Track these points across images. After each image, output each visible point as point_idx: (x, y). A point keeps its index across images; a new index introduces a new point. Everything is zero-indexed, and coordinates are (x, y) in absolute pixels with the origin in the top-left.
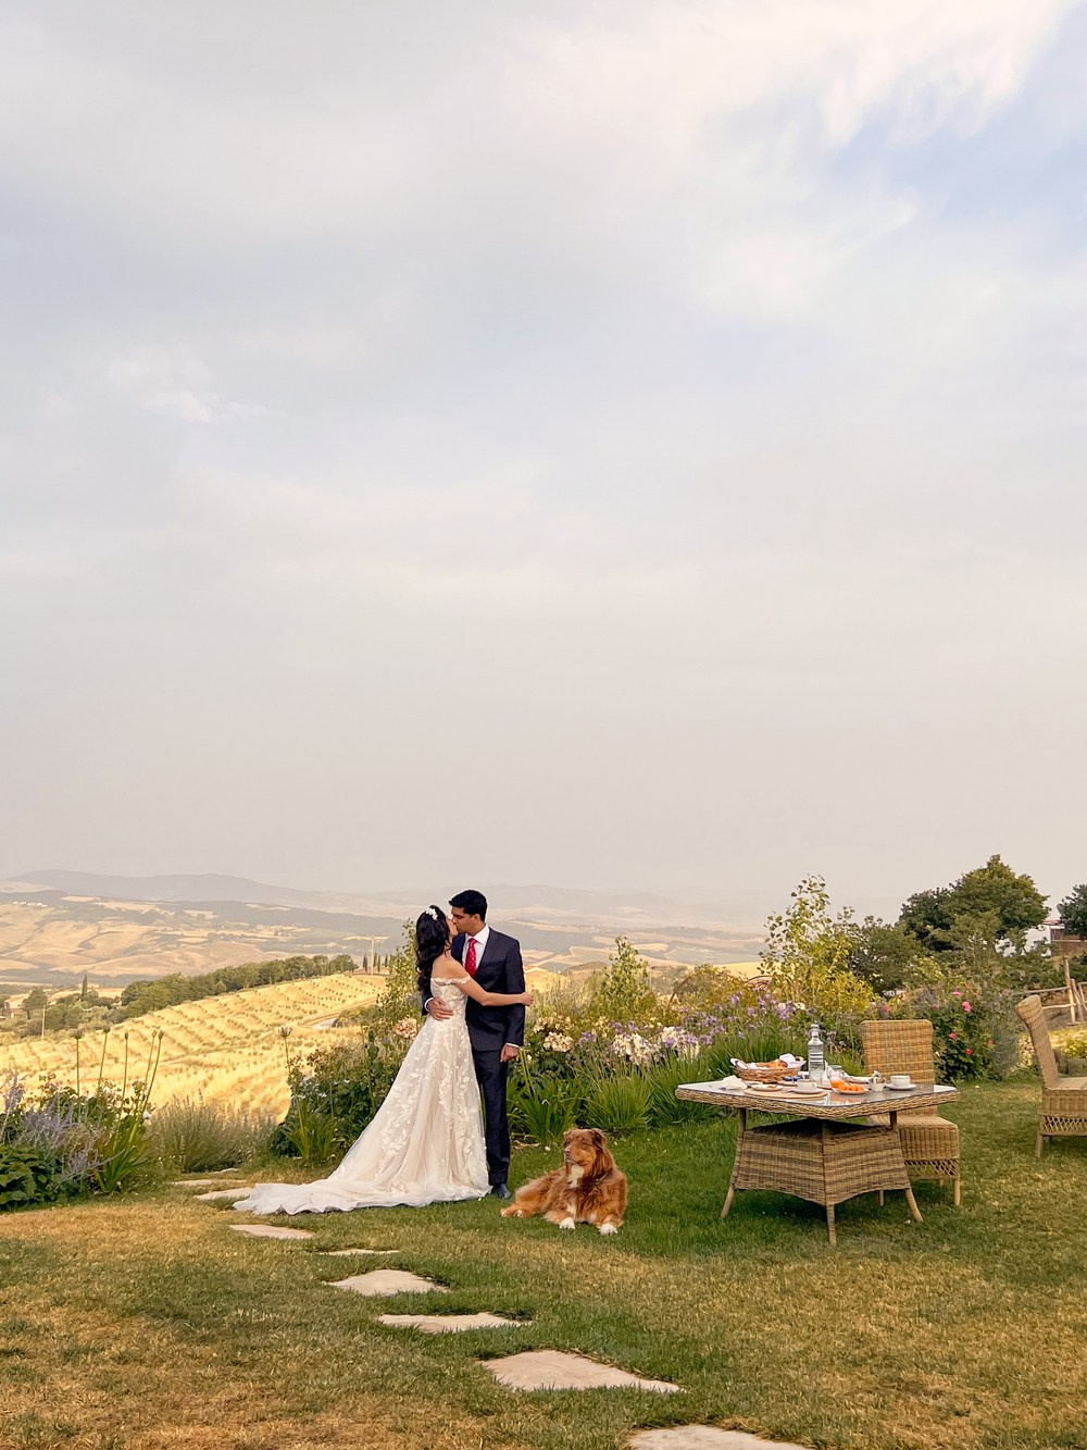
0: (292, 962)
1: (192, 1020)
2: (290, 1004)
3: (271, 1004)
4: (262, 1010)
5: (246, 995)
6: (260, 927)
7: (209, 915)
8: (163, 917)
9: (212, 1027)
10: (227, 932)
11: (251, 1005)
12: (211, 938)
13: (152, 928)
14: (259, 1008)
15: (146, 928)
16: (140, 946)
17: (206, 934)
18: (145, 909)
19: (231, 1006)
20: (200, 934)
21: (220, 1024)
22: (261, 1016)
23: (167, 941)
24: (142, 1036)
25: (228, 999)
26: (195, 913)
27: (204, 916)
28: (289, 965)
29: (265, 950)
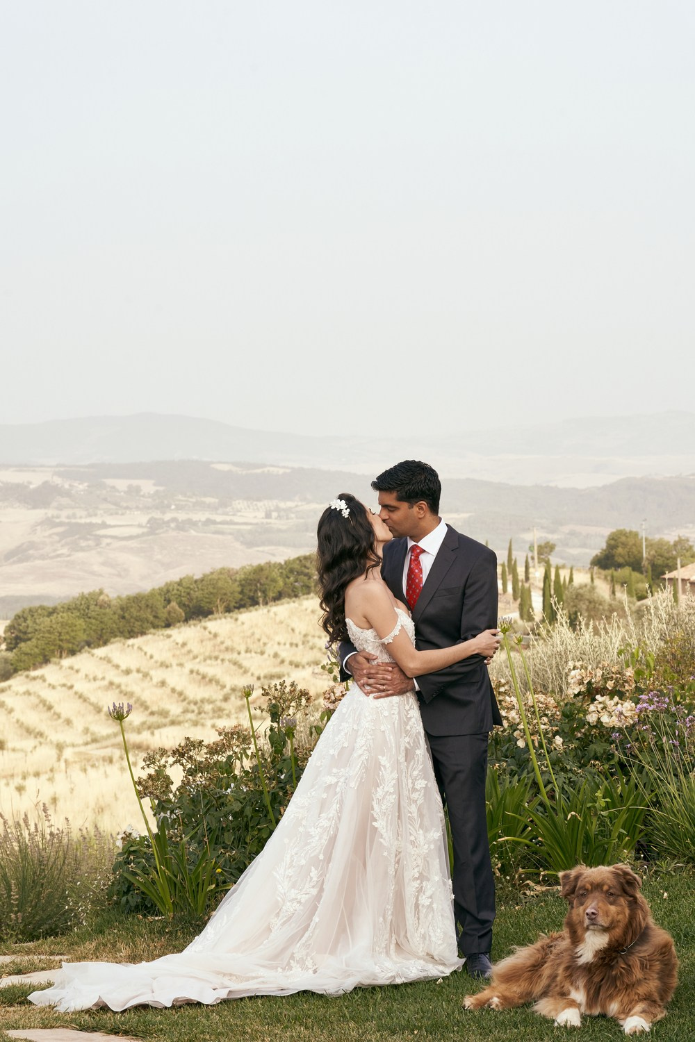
0: (296, 566)
1: (128, 672)
2: (297, 639)
3: (264, 640)
4: (247, 651)
5: (220, 625)
6: (239, 504)
7: (148, 487)
8: (68, 494)
9: (163, 684)
10: (182, 516)
11: (228, 643)
12: (154, 527)
13: (50, 512)
14: (242, 648)
15: (39, 514)
16: (32, 545)
17: (143, 519)
18: (35, 480)
19: (195, 647)
20: (135, 521)
21: (177, 679)
22: (246, 660)
23: (79, 534)
24: (43, 702)
25: (187, 634)
26: (122, 484)
27: (138, 489)
28: (291, 571)
29: (250, 544)
